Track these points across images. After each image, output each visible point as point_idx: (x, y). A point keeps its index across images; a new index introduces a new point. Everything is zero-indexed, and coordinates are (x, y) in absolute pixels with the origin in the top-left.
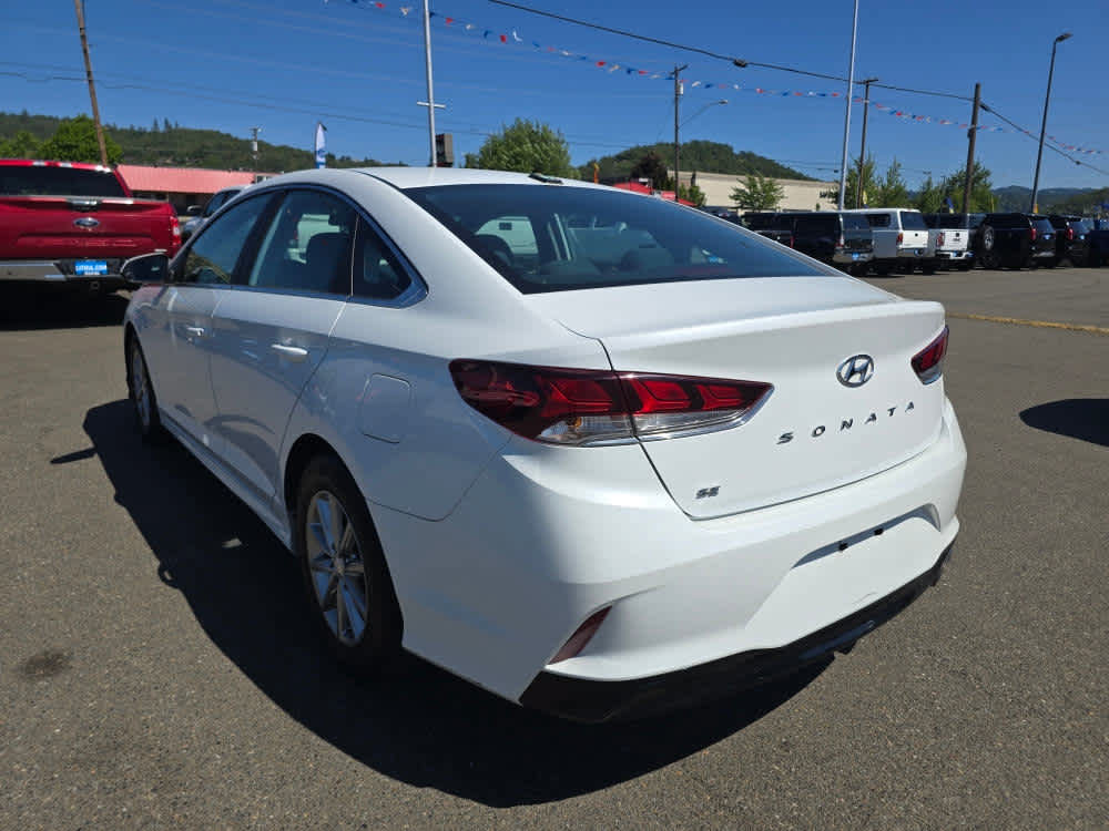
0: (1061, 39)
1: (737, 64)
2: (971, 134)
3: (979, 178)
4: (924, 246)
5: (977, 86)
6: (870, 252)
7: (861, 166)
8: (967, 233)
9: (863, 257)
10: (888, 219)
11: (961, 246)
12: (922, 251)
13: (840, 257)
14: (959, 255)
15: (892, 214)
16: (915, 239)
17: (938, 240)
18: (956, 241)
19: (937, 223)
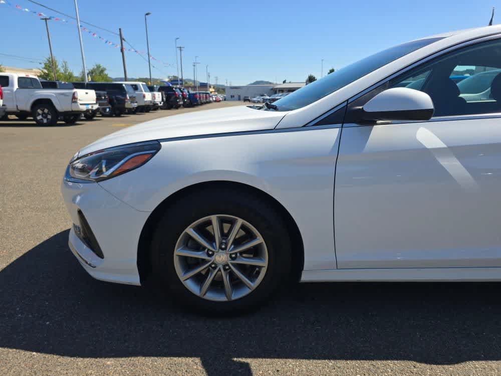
0: (147, 14)
2: (122, 50)
3: (102, 71)
4: (151, 100)
5: (120, 29)
6: (136, 102)
7: (52, 62)
8: (160, 93)
9: (135, 105)
10: (138, 87)
11: (160, 99)
12: (151, 102)
13: (129, 105)
14: (160, 103)
15: (139, 85)
16: (148, 96)
17: (154, 97)
18: (158, 97)
19: (151, 89)
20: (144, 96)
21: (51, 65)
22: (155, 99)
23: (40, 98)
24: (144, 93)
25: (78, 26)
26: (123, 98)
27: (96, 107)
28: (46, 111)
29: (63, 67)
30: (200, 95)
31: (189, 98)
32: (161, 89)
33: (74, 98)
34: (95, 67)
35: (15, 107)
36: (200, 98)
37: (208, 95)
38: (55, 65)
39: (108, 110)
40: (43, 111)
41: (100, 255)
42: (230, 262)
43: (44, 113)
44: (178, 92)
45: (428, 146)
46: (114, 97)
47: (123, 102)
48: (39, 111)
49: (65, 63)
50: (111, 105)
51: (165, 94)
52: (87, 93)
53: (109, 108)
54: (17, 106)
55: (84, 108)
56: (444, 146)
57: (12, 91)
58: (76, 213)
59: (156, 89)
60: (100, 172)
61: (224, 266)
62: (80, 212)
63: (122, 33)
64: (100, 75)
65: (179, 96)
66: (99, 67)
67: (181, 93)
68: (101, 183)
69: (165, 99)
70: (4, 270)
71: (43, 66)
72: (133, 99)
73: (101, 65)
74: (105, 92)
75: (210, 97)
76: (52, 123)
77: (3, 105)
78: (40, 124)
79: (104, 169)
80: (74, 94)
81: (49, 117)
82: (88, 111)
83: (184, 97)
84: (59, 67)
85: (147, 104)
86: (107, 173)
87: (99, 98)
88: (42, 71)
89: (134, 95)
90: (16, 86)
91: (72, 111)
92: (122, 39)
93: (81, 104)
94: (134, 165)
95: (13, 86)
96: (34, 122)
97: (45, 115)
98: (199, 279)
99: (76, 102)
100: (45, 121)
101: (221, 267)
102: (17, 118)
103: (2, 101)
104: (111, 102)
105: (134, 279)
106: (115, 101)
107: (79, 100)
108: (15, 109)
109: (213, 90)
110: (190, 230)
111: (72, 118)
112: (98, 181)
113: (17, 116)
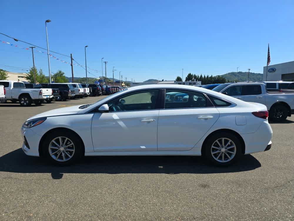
0: (86, 47)
1: (15, 40)
2: (72, 65)
3: (62, 74)
4: (83, 92)
5: (71, 54)
6: (75, 93)
7: (34, 70)
8: (89, 89)
9: (74, 95)
10: (77, 86)
11: (89, 91)
12: (83, 93)
13: (70, 95)
14: (89, 94)
15: (77, 84)
16: (82, 90)
17: (85, 90)
18: (87, 90)
19: (84, 86)
20: (79, 90)
21: (33, 71)
22: (85, 91)
23: (23, 93)
24: (79, 88)
25: (48, 54)
26: (68, 92)
27: (51, 97)
28: (26, 99)
29: (40, 72)
30: (112, 89)
31: (106, 90)
32: (90, 86)
33: (41, 93)
34: (58, 72)
35: (11, 97)
36: (112, 90)
37: (118, 88)
38: (36, 72)
39: (58, 98)
40: (25, 99)
41: (29, 148)
42: (64, 150)
43: (25, 100)
44: (99, 87)
45: (115, 118)
46: (63, 91)
47: (67, 93)
48: (23, 99)
49: (41, 70)
50: (60, 95)
51: (92, 89)
52: (47, 90)
53: (59, 97)
54: (12, 97)
55: (45, 97)
56: (119, 118)
57: (10, 89)
58: (23, 136)
59: (87, 86)
60: (31, 125)
61: (63, 151)
62: (24, 136)
63: (72, 56)
64: (60, 76)
65: (100, 89)
66: (60, 72)
67: (101, 88)
68: (30, 128)
69: (91, 91)
70: (1, 157)
71: (29, 72)
72: (73, 92)
73: (62, 71)
74: (58, 89)
75: (119, 89)
76: (29, 105)
77: (5, 98)
78: (22, 105)
79: (32, 124)
80: (41, 91)
81: (27, 102)
82: (47, 99)
83: (102, 90)
84: (38, 72)
85: (81, 94)
86: (32, 125)
87: (54, 92)
88: (28, 75)
89: (74, 90)
90: (12, 87)
91: (39, 99)
92: (72, 59)
93: (44, 96)
94: (39, 123)
95: (11, 87)
96: (19, 104)
97: (25, 101)
98: (56, 155)
99: (41, 95)
100: (25, 104)
101: (62, 151)
102: (11, 102)
103: (5, 95)
104: (61, 93)
105: (38, 154)
106: (63, 93)
107: (43, 94)
108: (10, 98)
109: (124, 84)
110: (53, 141)
111: (39, 102)
112: (30, 127)
113: (11, 101)
